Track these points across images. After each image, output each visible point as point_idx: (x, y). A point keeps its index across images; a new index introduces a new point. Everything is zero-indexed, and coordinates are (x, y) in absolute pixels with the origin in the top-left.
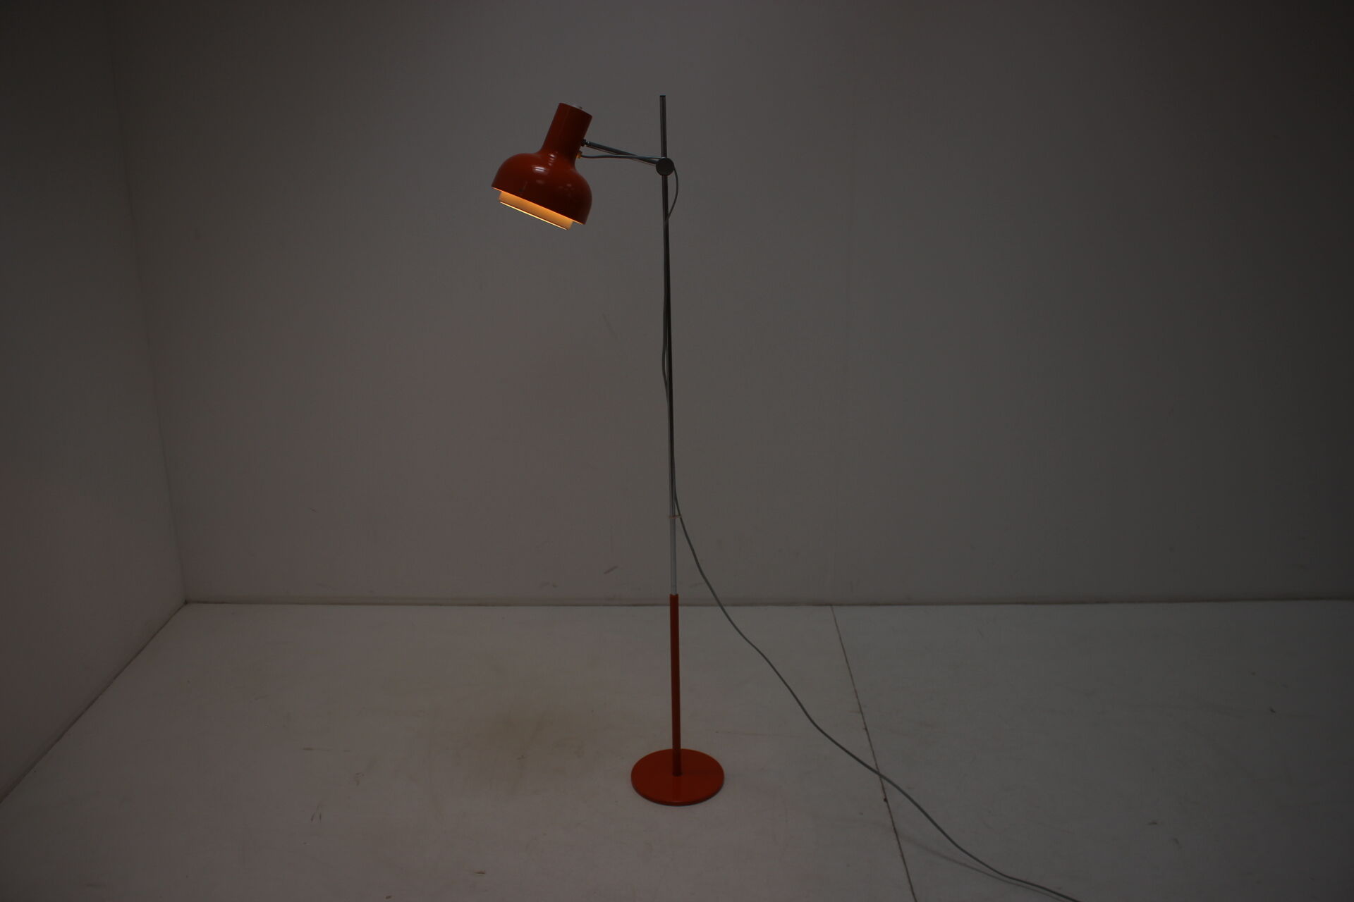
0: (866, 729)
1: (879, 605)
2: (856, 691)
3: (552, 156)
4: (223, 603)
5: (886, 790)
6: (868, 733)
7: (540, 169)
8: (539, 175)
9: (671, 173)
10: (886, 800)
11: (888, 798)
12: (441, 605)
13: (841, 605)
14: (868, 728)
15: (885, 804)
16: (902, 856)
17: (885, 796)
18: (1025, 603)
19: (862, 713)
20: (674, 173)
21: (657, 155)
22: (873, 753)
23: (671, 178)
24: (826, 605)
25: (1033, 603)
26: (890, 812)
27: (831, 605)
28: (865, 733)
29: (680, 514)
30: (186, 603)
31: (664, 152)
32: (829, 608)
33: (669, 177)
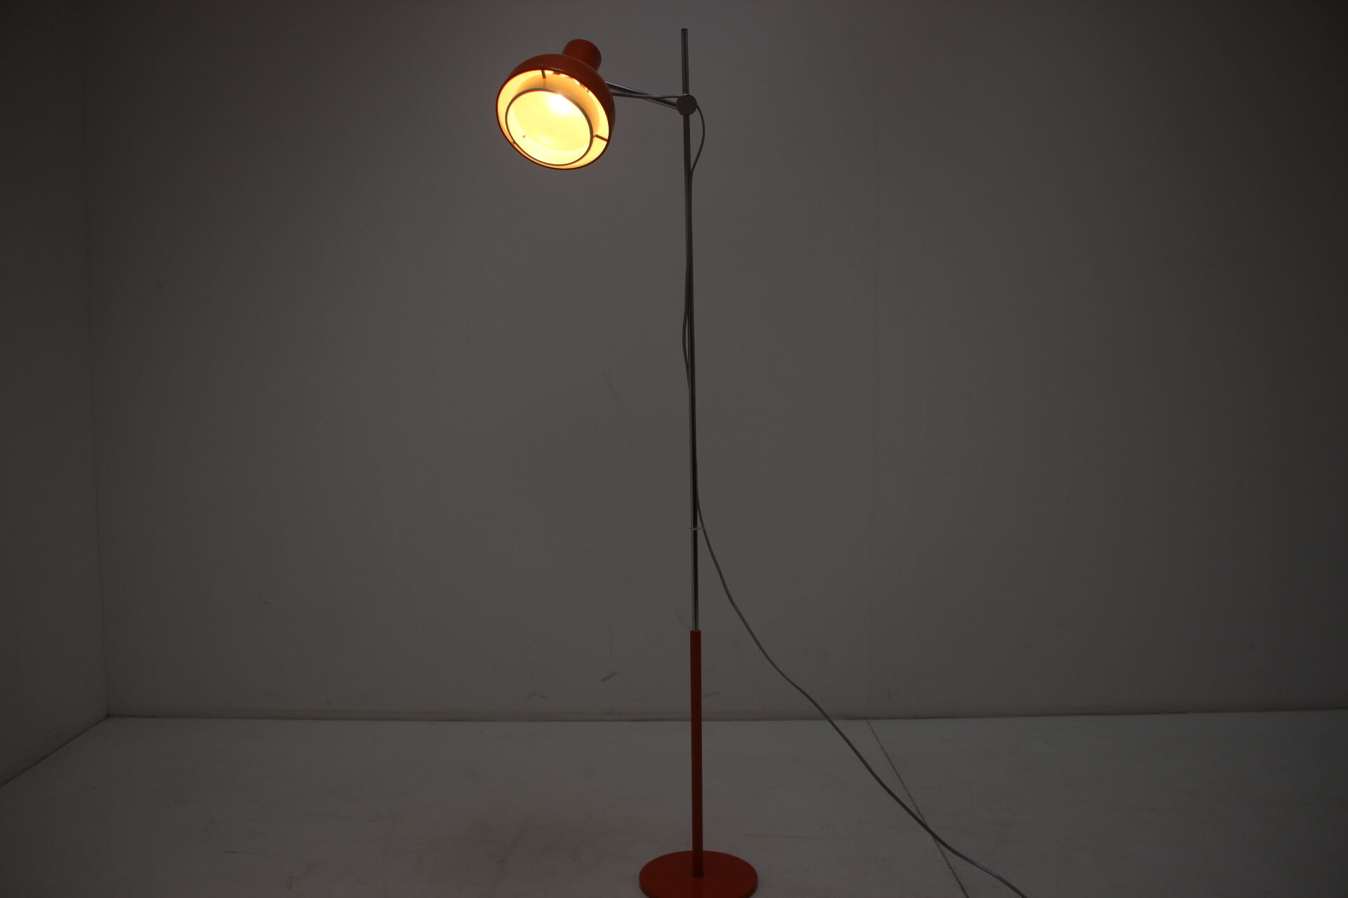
4: (152, 717)
9: (692, 112)
13: (877, 719)
20: (697, 109)
23: (694, 118)
24: (861, 718)
29: (703, 526)
30: (108, 716)
31: (686, 88)
32: (865, 720)
33: (691, 116)
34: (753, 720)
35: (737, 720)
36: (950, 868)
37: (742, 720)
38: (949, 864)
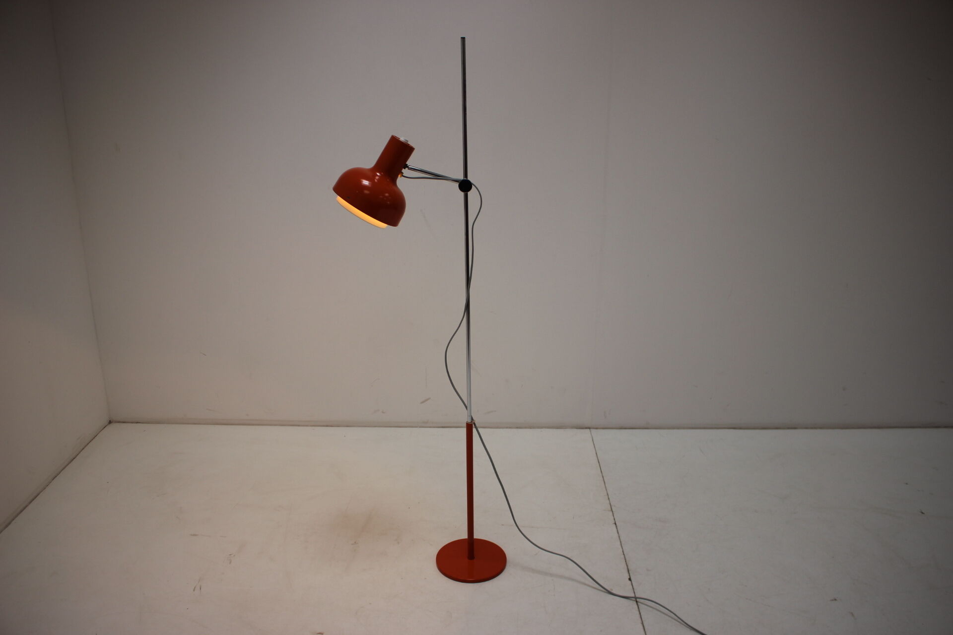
0: (615, 524)
1: (625, 428)
2: (608, 494)
3: (378, 174)
4: (137, 423)
5: (630, 572)
6: (616, 527)
7: (366, 182)
8: (365, 187)
9: (470, 190)
10: (630, 579)
11: (632, 578)
12: (299, 426)
13: (597, 428)
14: (617, 523)
15: (629, 582)
16: (642, 623)
17: (630, 576)
18: (734, 428)
19: (612, 512)
21: (461, 177)
22: (621, 542)
24: (586, 428)
25: (740, 428)
26: (633, 588)
27: (589, 428)
28: (615, 526)
30: (110, 422)
32: (588, 430)
34: (517, 428)
35: (507, 428)
36: (624, 554)
37: (510, 428)
38: (623, 551)
